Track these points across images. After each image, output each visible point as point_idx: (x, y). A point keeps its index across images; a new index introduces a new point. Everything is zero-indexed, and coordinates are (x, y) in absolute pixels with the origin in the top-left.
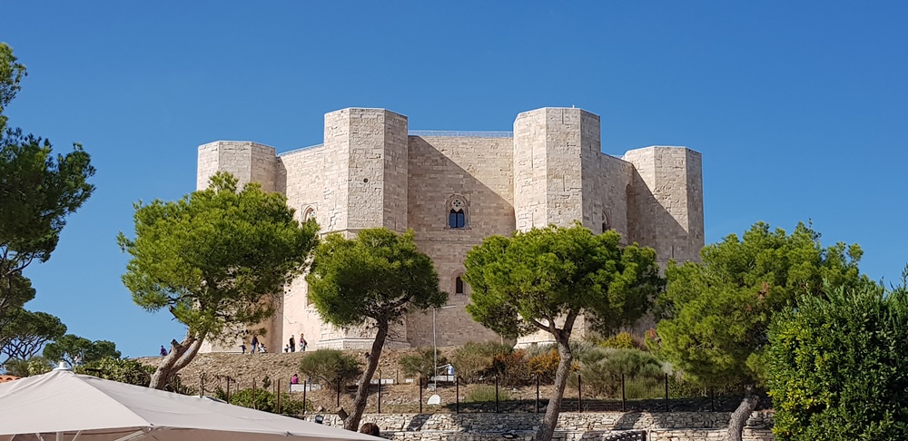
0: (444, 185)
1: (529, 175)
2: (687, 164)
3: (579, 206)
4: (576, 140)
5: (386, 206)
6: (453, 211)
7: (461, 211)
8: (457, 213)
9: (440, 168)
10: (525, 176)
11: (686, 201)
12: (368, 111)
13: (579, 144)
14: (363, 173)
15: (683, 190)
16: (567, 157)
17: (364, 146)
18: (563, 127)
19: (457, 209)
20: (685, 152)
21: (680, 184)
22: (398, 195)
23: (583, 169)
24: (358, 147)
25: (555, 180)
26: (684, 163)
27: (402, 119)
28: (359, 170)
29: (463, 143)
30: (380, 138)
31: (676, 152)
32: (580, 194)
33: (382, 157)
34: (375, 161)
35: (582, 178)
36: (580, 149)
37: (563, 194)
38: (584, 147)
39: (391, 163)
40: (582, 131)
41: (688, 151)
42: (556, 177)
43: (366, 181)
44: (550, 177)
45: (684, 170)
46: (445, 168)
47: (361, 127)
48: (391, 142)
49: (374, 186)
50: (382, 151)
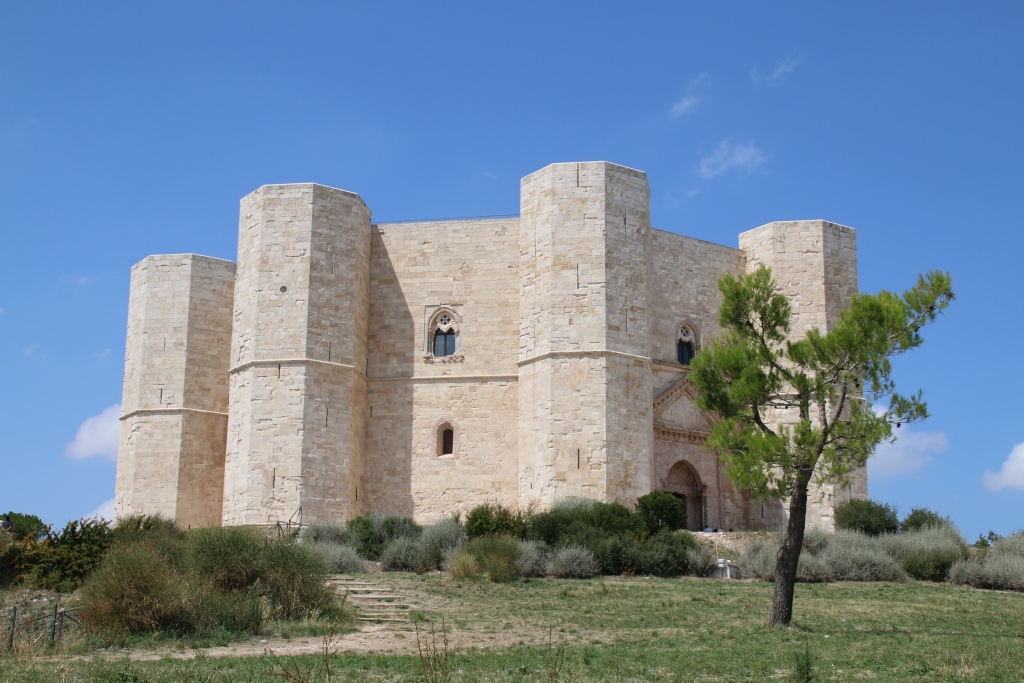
0: (425, 294)
1: (532, 269)
2: (825, 246)
3: (601, 310)
4: (597, 208)
5: (311, 324)
6: (439, 332)
7: (451, 332)
8: (445, 334)
9: (419, 269)
10: (526, 271)
11: (823, 302)
12: (289, 188)
13: (603, 215)
14: (279, 280)
15: (819, 285)
16: (584, 234)
17: (282, 240)
18: (579, 192)
19: (444, 328)
20: (821, 228)
21: (814, 277)
22: (337, 309)
23: (609, 252)
24: (273, 241)
25: (565, 273)
26: (820, 244)
27: (346, 198)
28: (274, 274)
29: (455, 231)
30: (306, 225)
31: (807, 229)
32: (603, 291)
33: (308, 254)
34: (299, 259)
35: (607, 266)
36: (603, 222)
37: (577, 291)
38: (611, 219)
39: (323, 263)
40: (608, 195)
41: (827, 227)
42: (565, 267)
43: (284, 289)
44: (557, 268)
45: (820, 257)
46: (426, 269)
47: (279, 211)
48: (325, 231)
49: (296, 297)
50: (307, 245)
